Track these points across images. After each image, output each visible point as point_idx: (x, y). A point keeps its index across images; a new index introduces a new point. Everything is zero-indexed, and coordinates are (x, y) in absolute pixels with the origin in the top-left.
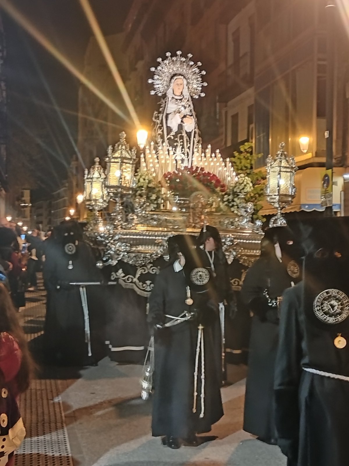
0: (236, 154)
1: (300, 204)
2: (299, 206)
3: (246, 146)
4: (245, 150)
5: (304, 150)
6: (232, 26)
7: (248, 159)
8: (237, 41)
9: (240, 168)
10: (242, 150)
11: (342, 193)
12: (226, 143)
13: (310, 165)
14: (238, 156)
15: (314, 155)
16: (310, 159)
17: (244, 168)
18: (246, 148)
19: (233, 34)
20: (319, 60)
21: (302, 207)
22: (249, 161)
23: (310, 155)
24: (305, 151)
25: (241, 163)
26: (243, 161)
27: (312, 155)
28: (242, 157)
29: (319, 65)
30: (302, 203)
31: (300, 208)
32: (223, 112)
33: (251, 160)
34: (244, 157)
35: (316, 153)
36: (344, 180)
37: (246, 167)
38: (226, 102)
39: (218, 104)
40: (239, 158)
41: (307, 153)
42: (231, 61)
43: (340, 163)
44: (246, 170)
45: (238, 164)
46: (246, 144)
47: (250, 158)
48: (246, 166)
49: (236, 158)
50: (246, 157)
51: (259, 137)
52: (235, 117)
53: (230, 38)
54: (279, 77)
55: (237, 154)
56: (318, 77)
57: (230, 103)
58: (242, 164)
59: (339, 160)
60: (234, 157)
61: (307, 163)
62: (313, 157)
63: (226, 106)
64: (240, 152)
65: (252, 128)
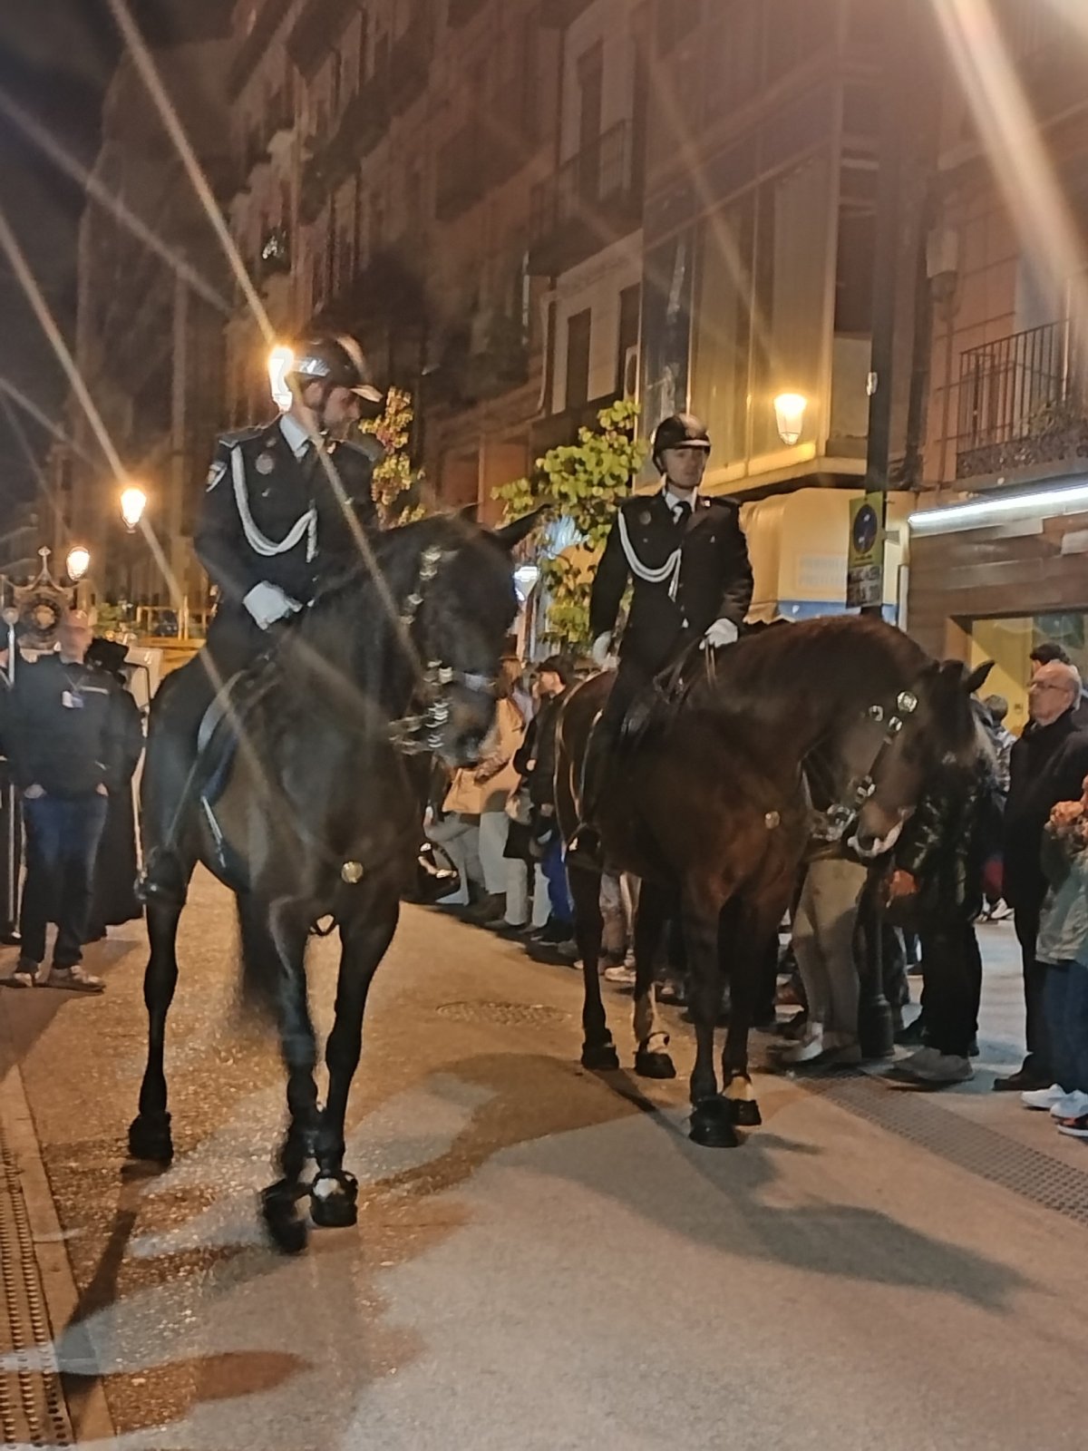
0: (585, 435)
1: (777, 601)
2: (774, 605)
3: (616, 411)
4: (614, 424)
5: (787, 433)
6: (580, 33)
7: (623, 453)
8: (592, 82)
9: (596, 479)
10: (605, 423)
11: (904, 570)
12: (548, 402)
13: (810, 481)
14: (593, 443)
15: (823, 451)
16: (807, 462)
17: (609, 482)
18: (617, 417)
19: (581, 61)
20: (846, 153)
21: (781, 608)
22: (624, 458)
23: (807, 451)
24: (792, 439)
25: (599, 463)
26: (608, 458)
27: (817, 450)
28: (604, 446)
29: (845, 171)
30: (779, 599)
31: (776, 612)
32: (545, 307)
33: (631, 458)
34: (611, 446)
35: (827, 443)
36: (911, 530)
37: (613, 476)
38: (555, 274)
39: (527, 279)
40: (592, 449)
41: (798, 443)
42: (571, 147)
43: (900, 477)
44: (614, 486)
45: (590, 466)
46: (617, 404)
47: (628, 450)
48: (617, 473)
49: (586, 448)
50: (616, 446)
51: (653, 389)
52: (580, 323)
53: (572, 75)
54: (712, 208)
55: (589, 434)
56: (842, 208)
57: (562, 279)
58: (604, 468)
59: (898, 469)
60: (579, 444)
61: (799, 475)
62: (817, 457)
63: (553, 287)
64: (600, 431)
65: (634, 359)
